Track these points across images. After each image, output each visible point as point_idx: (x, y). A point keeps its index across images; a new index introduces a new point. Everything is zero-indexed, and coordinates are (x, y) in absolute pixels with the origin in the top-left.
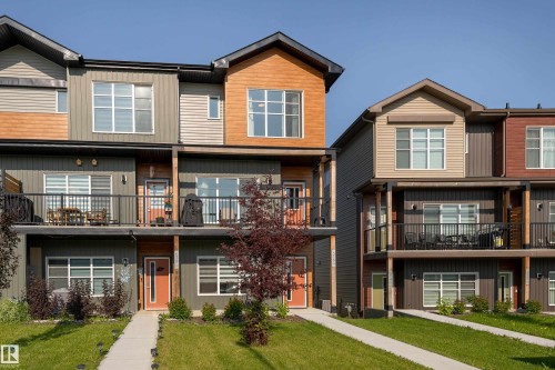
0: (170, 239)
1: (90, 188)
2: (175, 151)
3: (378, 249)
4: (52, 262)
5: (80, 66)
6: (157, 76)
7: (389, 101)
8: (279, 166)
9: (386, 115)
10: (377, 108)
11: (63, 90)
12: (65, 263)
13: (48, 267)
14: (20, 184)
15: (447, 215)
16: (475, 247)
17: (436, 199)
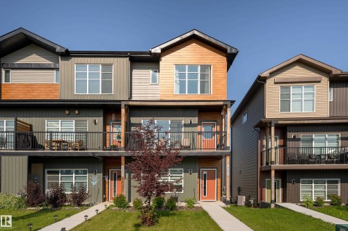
0: (119, 158)
1: (74, 127)
2: (123, 104)
3: (267, 164)
4: (49, 172)
5: (67, 55)
6: (116, 59)
7: (274, 69)
8: (197, 112)
9: (273, 78)
10: (266, 74)
11: (57, 69)
12: (57, 173)
13: (47, 175)
14: (31, 126)
15: (317, 141)
16: (337, 162)
17: (309, 131)
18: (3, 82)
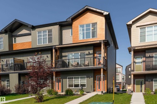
5: (34, 28)
6: (53, 27)
9: (135, 24)
11: (31, 35)
14: (24, 60)
18: (14, 43)
